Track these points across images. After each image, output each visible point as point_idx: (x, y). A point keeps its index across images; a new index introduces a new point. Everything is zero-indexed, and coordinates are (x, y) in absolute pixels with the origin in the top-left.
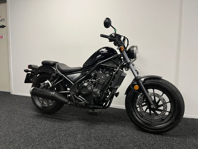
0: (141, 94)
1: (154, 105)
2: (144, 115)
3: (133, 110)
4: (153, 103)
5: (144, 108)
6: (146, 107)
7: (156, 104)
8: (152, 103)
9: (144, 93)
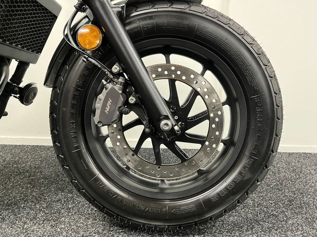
0: (116, 68)
1: (173, 116)
2: (131, 165)
3: (84, 150)
4: (169, 107)
5: (133, 136)
6: (139, 129)
7: (180, 112)
8: (165, 110)
9: (128, 68)
